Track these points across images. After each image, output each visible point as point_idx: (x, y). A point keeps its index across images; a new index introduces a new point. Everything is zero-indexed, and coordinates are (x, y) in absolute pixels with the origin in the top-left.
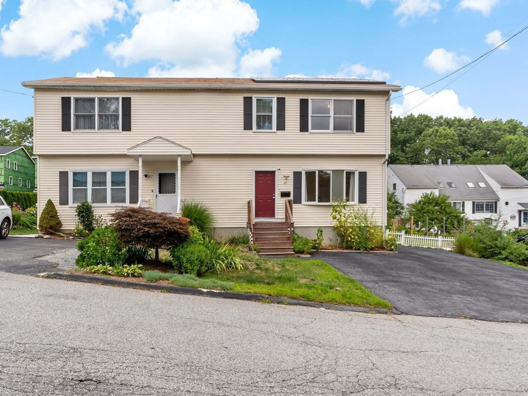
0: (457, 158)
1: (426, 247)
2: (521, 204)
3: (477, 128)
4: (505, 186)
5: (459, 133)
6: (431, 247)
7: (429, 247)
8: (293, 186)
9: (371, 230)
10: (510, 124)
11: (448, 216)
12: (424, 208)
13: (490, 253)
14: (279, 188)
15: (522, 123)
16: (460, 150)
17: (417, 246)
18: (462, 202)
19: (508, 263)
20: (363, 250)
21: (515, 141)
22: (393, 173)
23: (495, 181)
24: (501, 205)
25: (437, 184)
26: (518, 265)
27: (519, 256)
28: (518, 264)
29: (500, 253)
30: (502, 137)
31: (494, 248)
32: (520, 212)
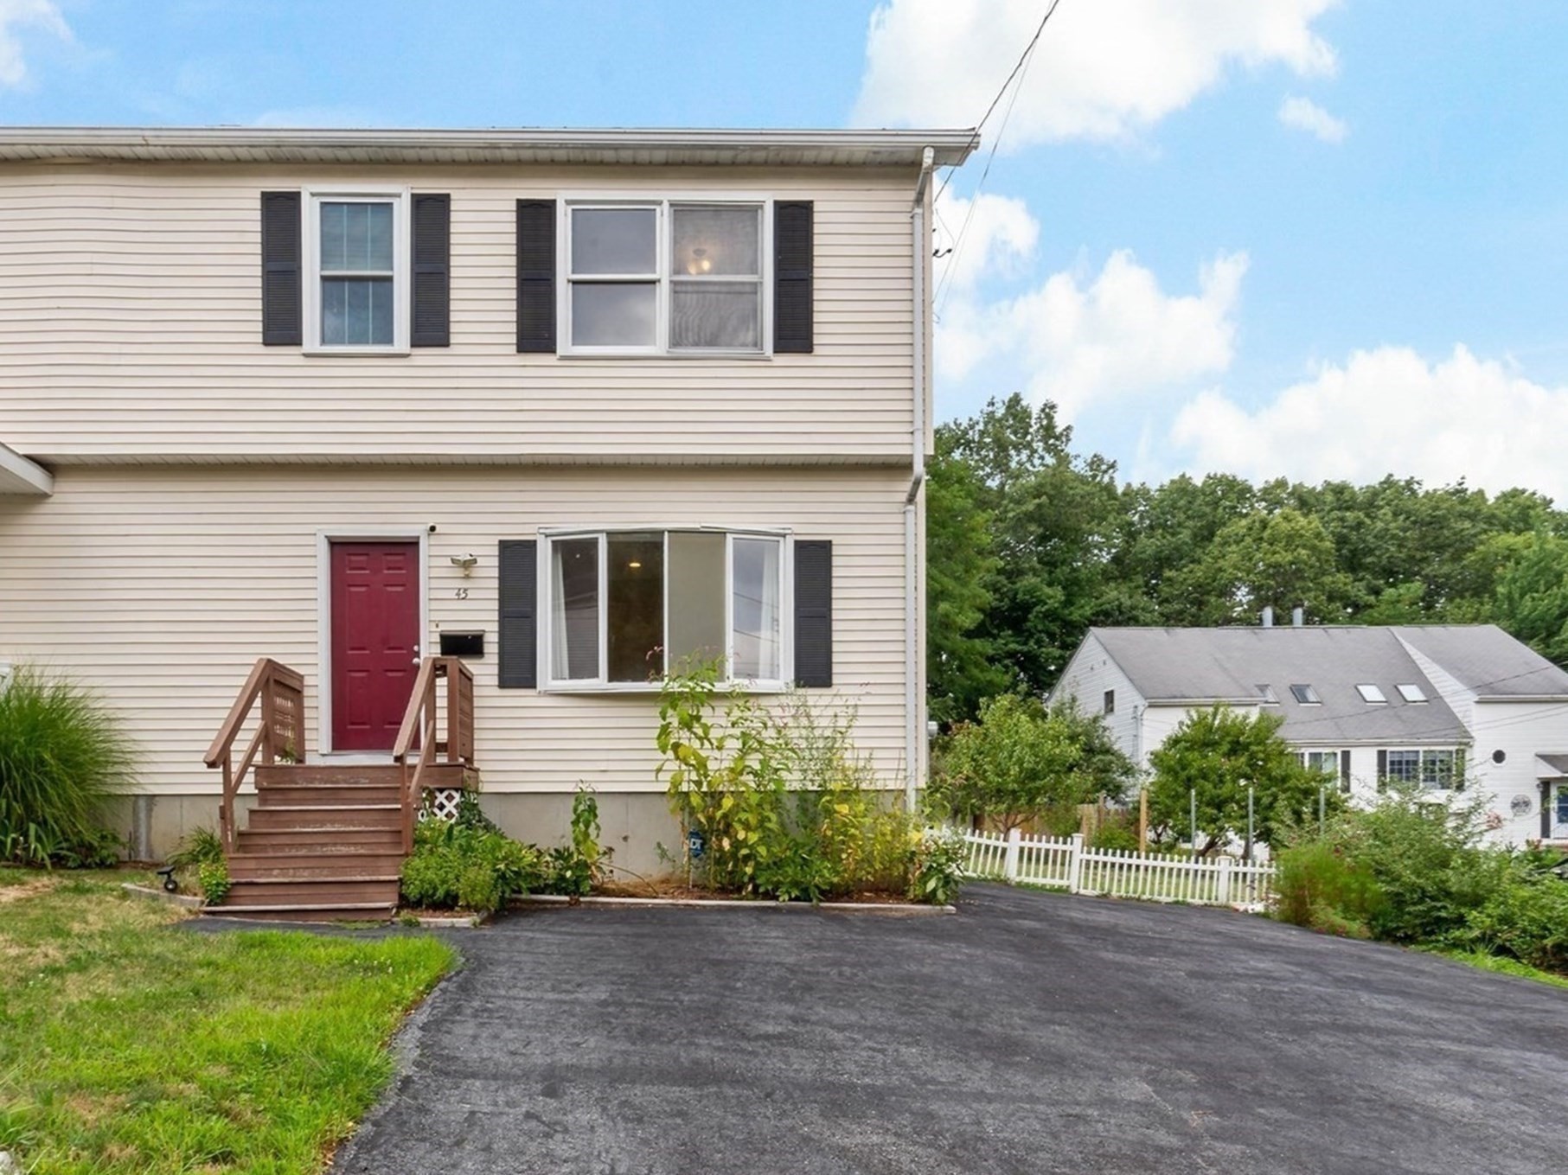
0: (1330, 613)
1: (1171, 899)
2: (1550, 759)
3: (1395, 515)
4: (1492, 694)
5: (1339, 530)
6: (1189, 900)
7: (1180, 898)
8: (496, 605)
9: (836, 807)
10: (1510, 505)
11: (1274, 789)
12: (1190, 764)
13: (1417, 922)
14: (436, 616)
15: (1551, 501)
16: (1341, 585)
17: (1131, 894)
18: (1343, 752)
19: (1487, 961)
20: (791, 899)
21: (1525, 553)
22: (1105, 657)
23: (1458, 678)
24: (1478, 763)
25: (1256, 691)
26: (1534, 970)
27: (1541, 933)
28: (1535, 966)
29: (1460, 921)
30: (1482, 543)
31: (1433, 898)
32: (1545, 785)
